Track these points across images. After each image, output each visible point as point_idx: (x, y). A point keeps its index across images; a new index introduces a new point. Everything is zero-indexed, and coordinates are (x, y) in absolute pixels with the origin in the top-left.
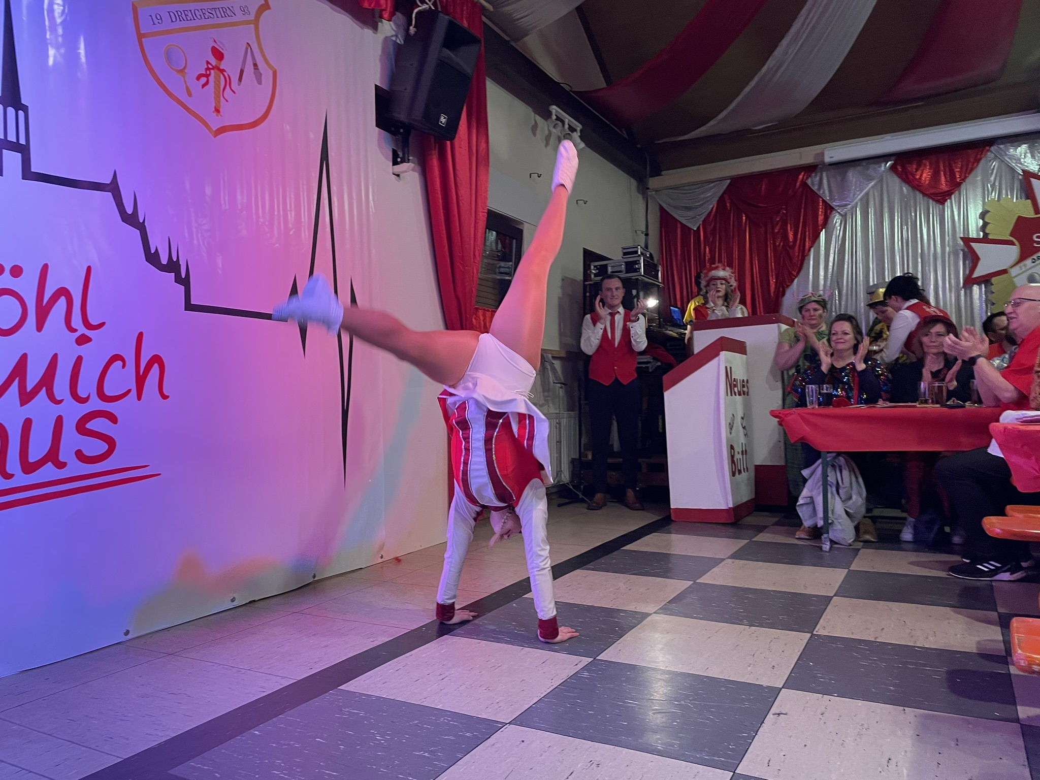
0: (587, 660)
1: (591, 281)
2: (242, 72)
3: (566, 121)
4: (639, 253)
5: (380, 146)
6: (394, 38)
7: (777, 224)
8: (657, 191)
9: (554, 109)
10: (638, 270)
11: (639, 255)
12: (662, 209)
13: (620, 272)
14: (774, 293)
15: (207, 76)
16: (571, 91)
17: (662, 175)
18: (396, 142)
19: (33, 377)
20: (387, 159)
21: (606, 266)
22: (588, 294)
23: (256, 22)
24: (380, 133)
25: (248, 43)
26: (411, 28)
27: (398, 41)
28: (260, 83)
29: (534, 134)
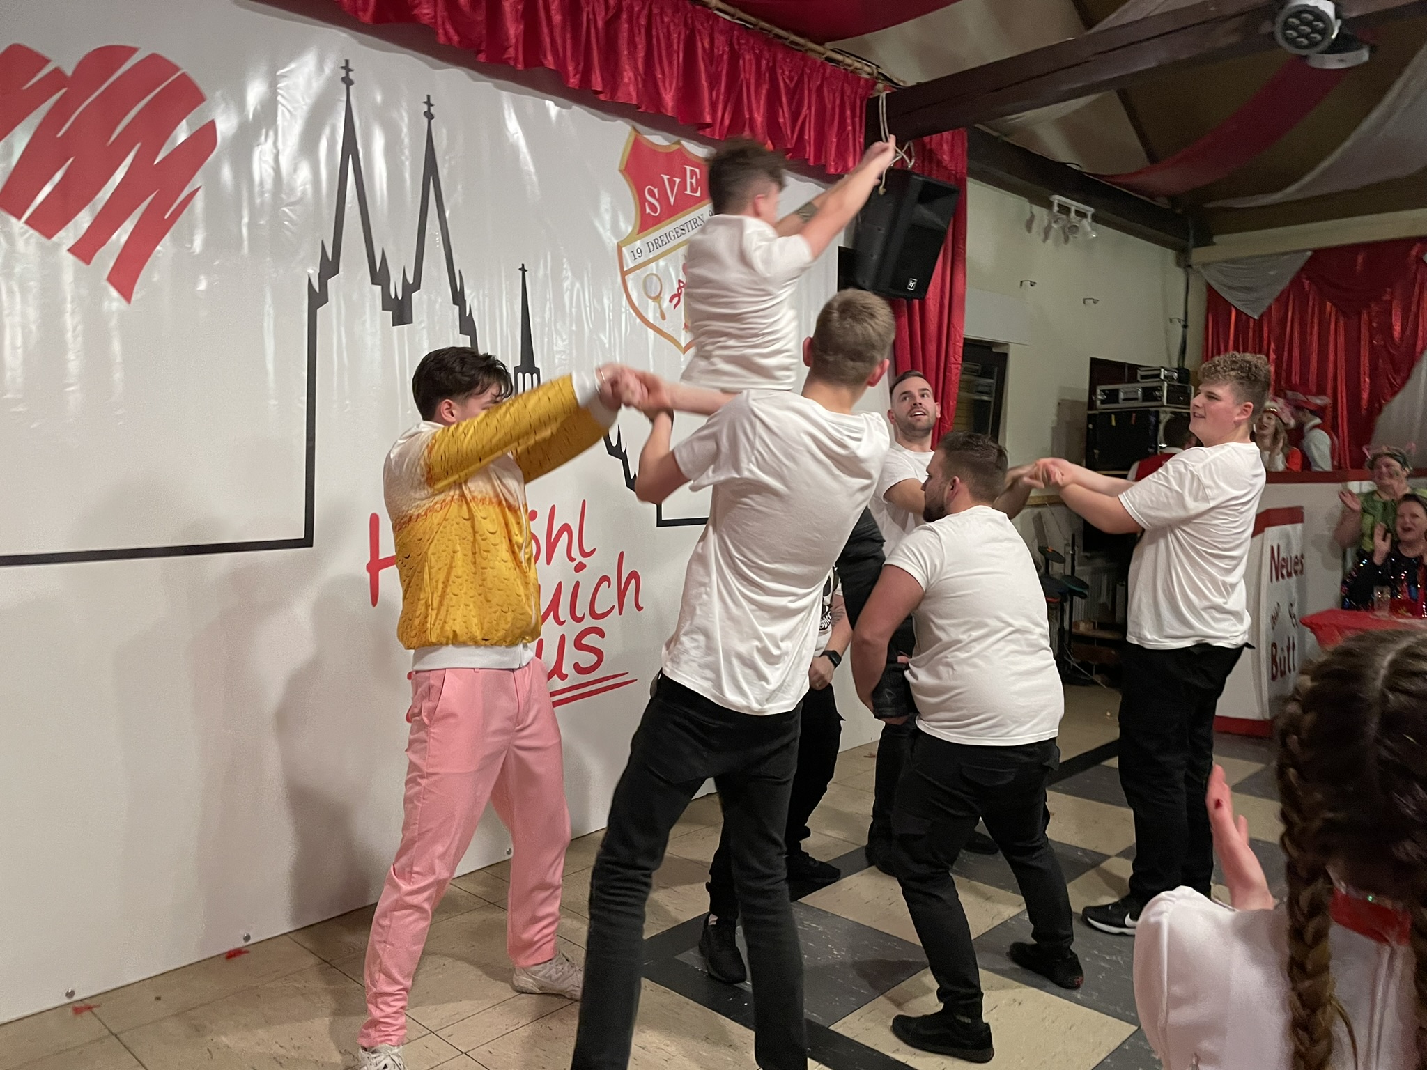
1: (1096, 409)
3: (1073, 209)
4: (1162, 377)
7: (1376, 316)
8: (1205, 265)
9: (1057, 199)
10: (1159, 399)
11: (1162, 380)
12: (1210, 289)
13: (1136, 399)
14: (1367, 408)
15: (678, 295)
16: (1081, 171)
17: (1214, 244)
21: (1118, 390)
22: (1092, 426)
29: (1029, 229)
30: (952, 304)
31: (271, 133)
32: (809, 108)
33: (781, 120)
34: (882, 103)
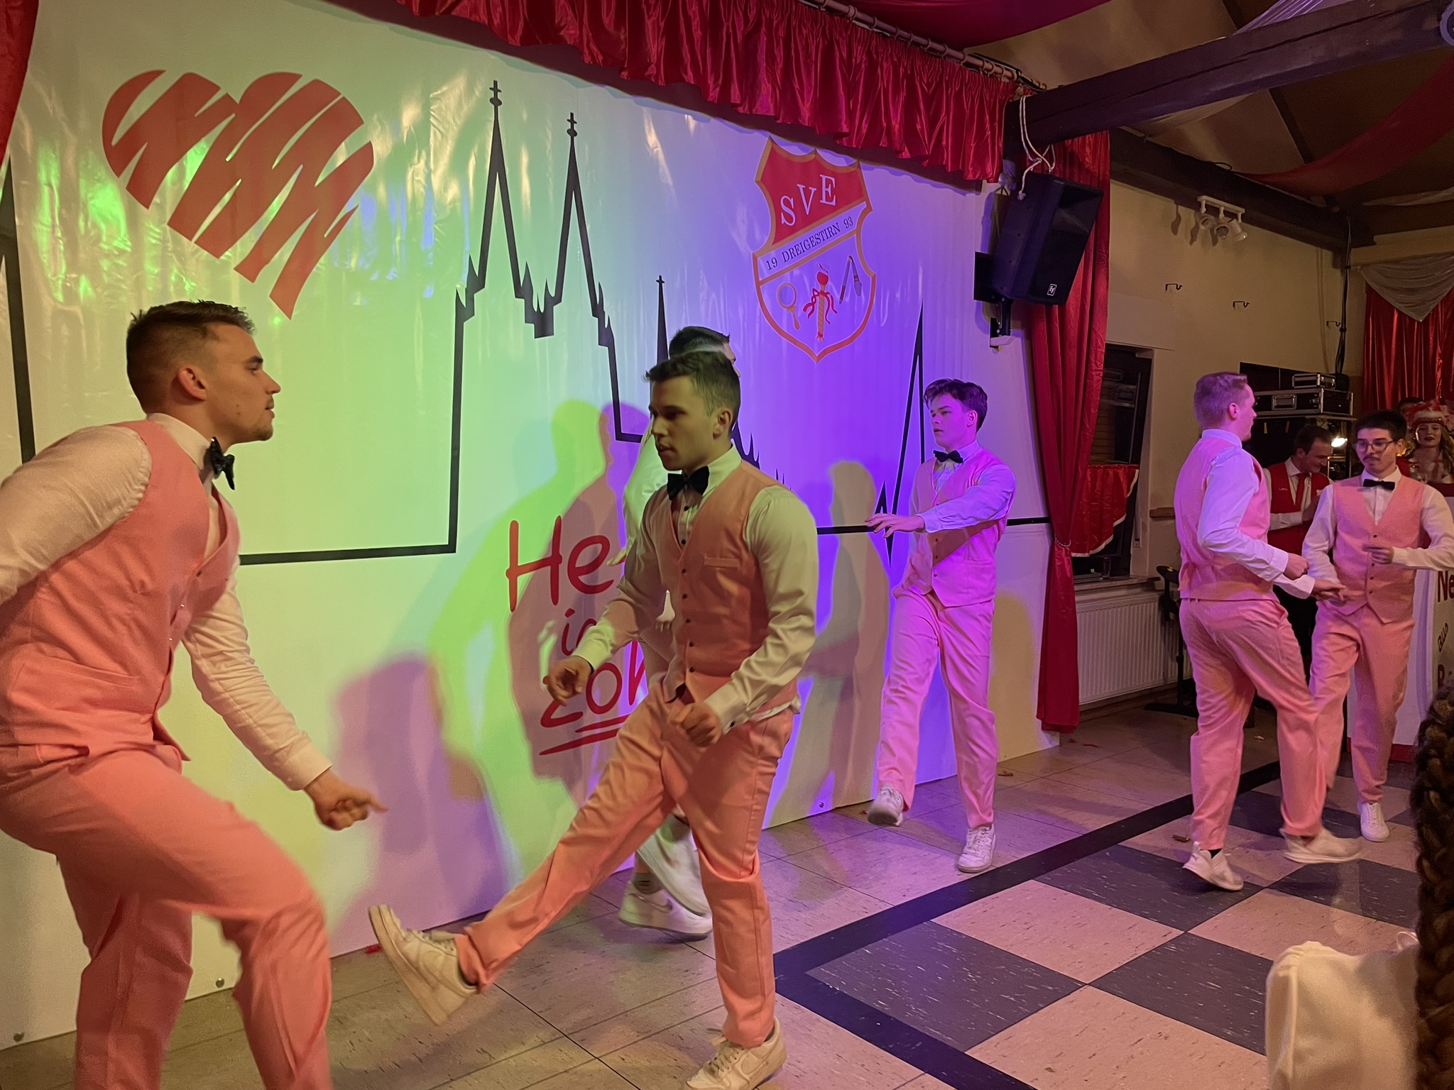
0: (1177, 932)
2: (844, 288)
3: (1222, 209)
4: (1319, 384)
5: (978, 319)
6: (999, 192)
8: (1364, 266)
9: (1204, 199)
10: (1316, 406)
11: (1318, 387)
12: (1370, 290)
13: (1290, 406)
15: (813, 304)
16: (1230, 170)
17: (1374, 244)
18: (996, 311)
20: (985, 332)
21: (1272, 396)
23: (858, 231)
24: (978, 305)
25: (850, 256)
26: (1020, 192)
27: (1004, 193)
28: (859, 295)
29: (1175, 231)
30: (1094, 309)
31: (424, 153)
32: (947, 113)
33: (919, 127)
34: (1023, 107)
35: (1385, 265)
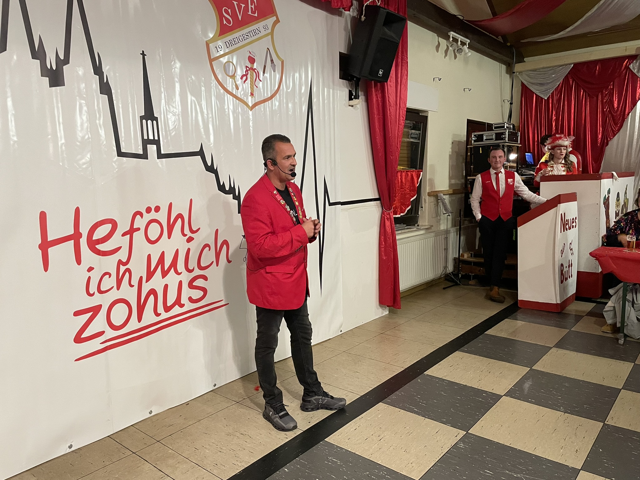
0: (463, 433)
1: (471, 145)
2: (265, 67)
3: (460, 40)
5: (342, 90)
7: (605, 96)
8: (520, 73)
9: (452, 34)
10: (504, 139)
12: (523, 84)
13: (492, 139)
14: (600, 143)
15: (246, 75)
16: (463, 19)
17: (524, 62)
18: (351, 85)
19: (168, 263)
20: (346, 97)
21: (483, 135)
22: (469, 154)
23: (272, 33)
24: (341, 82)
25: (268, 48)
26: (362, 16)
28: (274, 71)
29: (437, 51)
35: (529, 72)
